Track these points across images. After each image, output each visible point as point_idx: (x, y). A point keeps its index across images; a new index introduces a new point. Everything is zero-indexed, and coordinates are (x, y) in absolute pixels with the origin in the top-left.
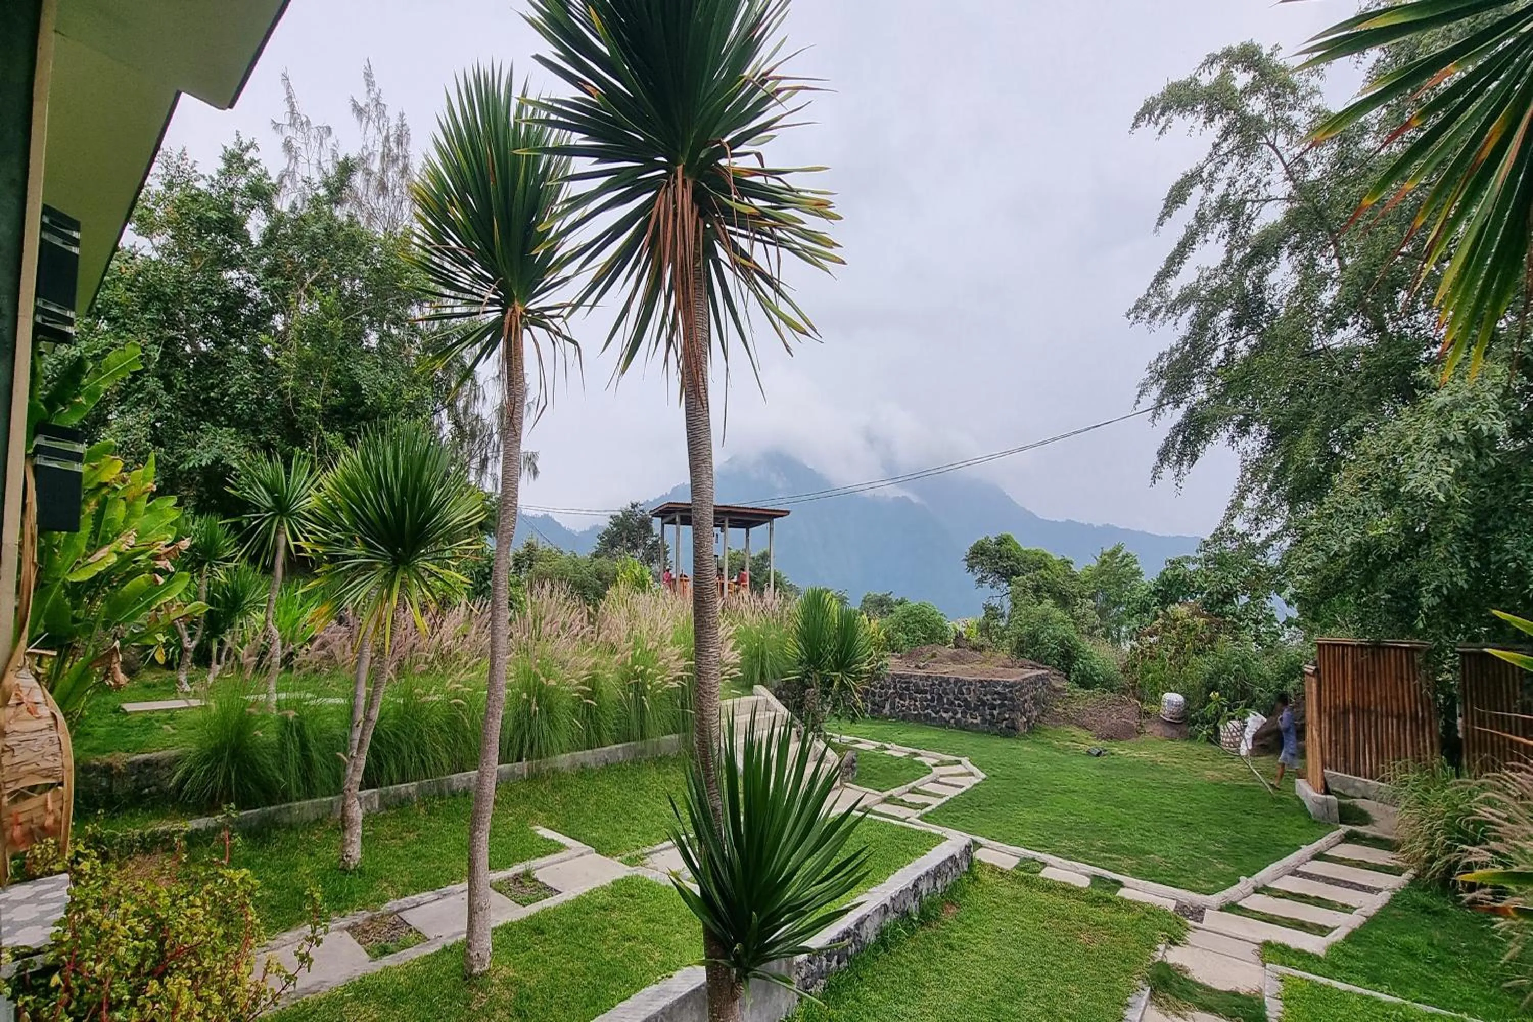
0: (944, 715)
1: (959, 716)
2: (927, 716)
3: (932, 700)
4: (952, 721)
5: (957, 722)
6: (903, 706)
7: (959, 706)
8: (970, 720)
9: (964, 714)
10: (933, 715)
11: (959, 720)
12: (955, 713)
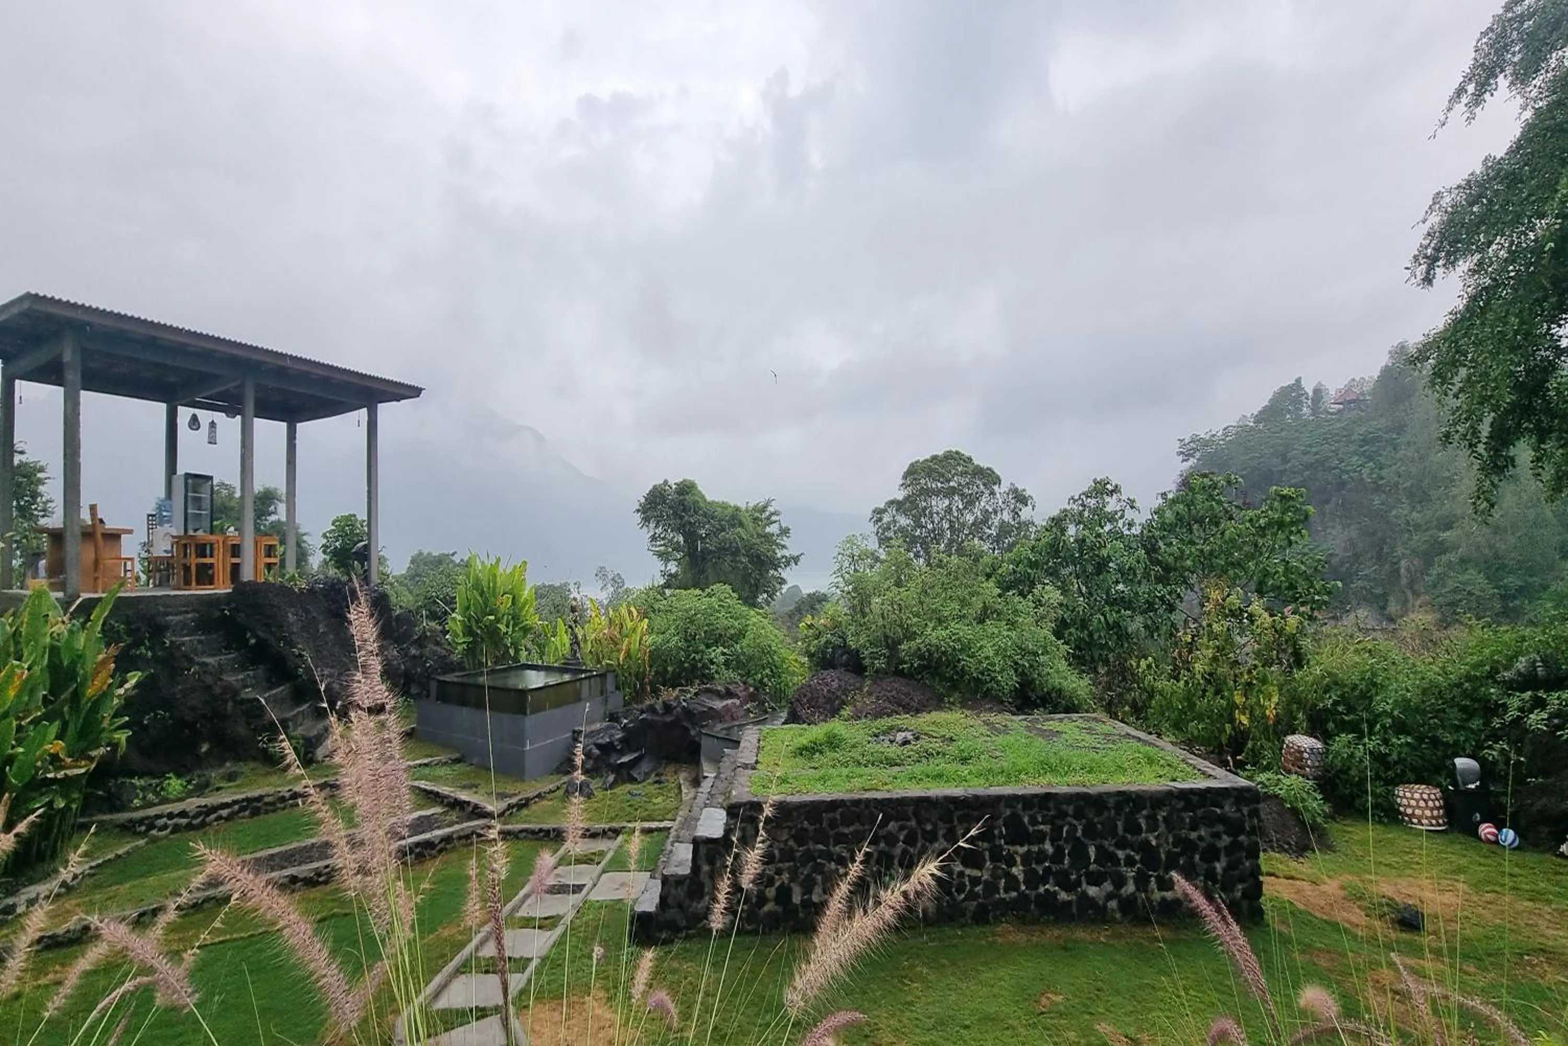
0: (1092, 891)
1: (1130, 888)
2: (1048, 904)
3: (1058, 856)
4: (1113, 904)
5: (1127, 905)
6: (975, 881)
7: (1130, 862)
8: (1157, 896)
9: (1142, 881)
10: (1063, 896)
11: (1132, 899)
12: (1120, 882)
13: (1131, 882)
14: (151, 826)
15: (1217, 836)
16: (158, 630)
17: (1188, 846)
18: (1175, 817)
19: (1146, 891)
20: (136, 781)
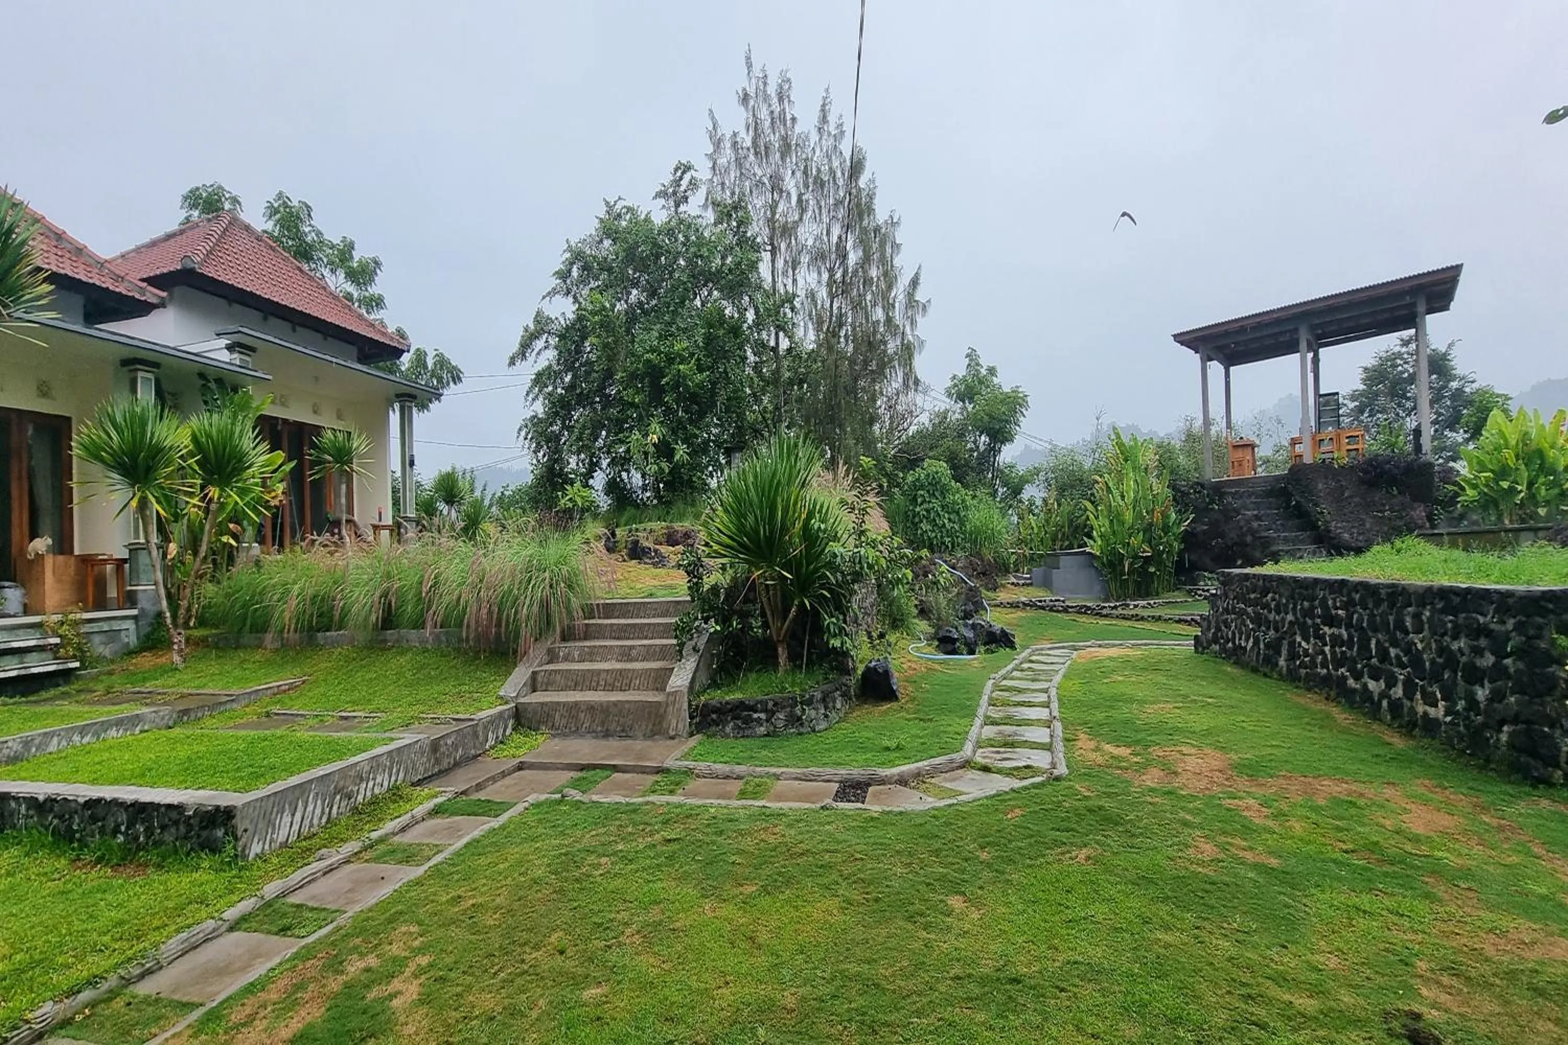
0: (1371, 685)
1: (1399, 691)
2: (1342, 687)
3: (1350, 643)
4: (1383, 702)
5: (1396, 709)
7: (1400, 663)
8: (1422, 708)
9: (1409, 688)
11: (1398, 703)
12: (1392, 682)
13: (1400, 685)
14: (1196, 594)
15: (1478, 652)
16: (1222, 495)
17: (1451, 660)
18: (1436, 619)
19: (1411, 699)
20: (1206, 574)
